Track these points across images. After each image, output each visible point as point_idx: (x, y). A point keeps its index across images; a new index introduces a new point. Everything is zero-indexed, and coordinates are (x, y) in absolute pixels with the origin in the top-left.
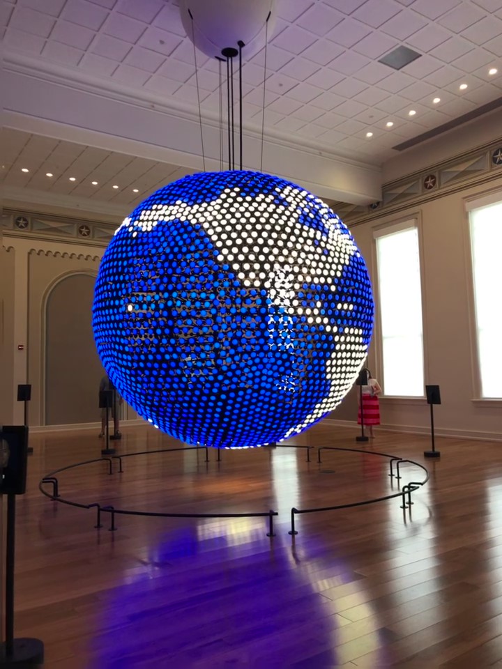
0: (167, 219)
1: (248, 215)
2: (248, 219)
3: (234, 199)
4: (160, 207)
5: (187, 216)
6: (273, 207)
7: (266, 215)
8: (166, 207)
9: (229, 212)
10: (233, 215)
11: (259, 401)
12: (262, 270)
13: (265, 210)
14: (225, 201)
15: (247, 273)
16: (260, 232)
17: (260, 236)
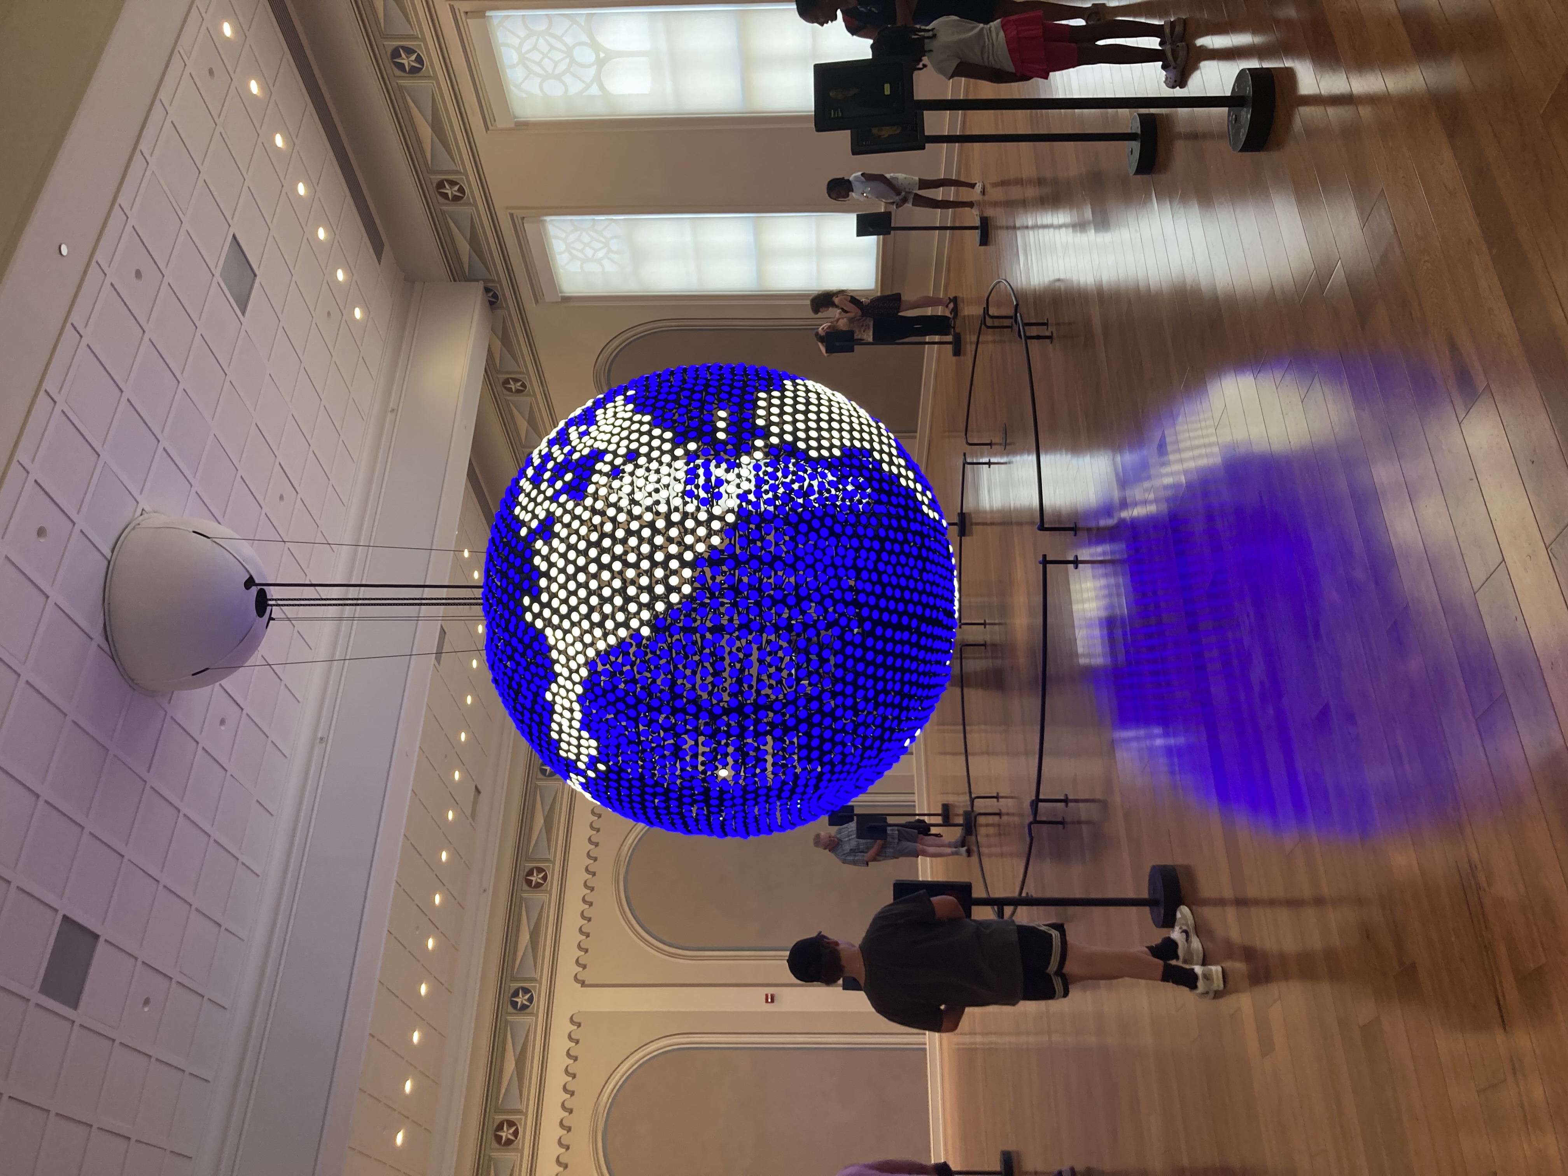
0: (578, 715)
1: (572, 586)
2: (579, 585)
3: (543, 606)
4: (554, 726)
5: (574, 683)
6: (555, 542)
7: (572, 555)
8: (556, 717)
9: (568, 616)
10: (572, 609)
11: (875, 569)
12: (665, 565)
13: (564, 556)
14: (548, 623)
15: (670, 589)
16: (602, 567)
17: (609, 567)
